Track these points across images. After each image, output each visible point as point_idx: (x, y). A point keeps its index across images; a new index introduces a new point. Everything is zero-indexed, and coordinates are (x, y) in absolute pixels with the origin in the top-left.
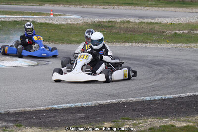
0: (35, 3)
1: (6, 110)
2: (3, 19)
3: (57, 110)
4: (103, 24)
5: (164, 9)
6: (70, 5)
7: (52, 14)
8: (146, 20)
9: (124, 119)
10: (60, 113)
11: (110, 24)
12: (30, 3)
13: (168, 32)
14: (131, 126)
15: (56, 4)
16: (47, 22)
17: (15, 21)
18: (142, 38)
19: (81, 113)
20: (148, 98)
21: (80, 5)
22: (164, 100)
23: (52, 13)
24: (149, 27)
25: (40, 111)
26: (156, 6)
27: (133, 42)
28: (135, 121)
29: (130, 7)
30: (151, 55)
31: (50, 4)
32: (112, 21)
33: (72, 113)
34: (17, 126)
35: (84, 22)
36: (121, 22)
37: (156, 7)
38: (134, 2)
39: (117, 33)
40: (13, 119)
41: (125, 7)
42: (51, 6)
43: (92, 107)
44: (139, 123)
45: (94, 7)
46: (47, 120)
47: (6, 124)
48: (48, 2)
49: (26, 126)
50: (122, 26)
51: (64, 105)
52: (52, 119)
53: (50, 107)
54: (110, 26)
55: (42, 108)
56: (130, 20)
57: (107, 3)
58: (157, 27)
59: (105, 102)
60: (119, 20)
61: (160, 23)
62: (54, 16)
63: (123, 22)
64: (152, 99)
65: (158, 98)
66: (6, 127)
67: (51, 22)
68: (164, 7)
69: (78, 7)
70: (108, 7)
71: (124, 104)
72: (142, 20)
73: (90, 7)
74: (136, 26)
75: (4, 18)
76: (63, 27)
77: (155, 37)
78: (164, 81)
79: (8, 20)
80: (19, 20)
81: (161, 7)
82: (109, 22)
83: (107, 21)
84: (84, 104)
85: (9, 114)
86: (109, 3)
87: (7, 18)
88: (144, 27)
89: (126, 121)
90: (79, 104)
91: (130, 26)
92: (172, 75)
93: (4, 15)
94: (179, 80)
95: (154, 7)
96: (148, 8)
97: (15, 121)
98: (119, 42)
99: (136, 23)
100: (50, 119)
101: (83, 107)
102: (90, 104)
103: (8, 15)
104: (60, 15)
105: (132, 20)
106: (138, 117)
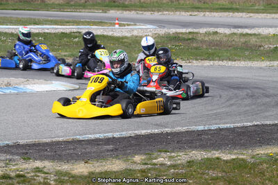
0: (97, 9)
1: (15, 142)
2: (46, 31)
3: (80, 142)
4: (181, 35)
5: (273, 15)
6: (145, 11)
7: (118, 24)
8: (240, 31)
9: (160, 151)
10: (82, 145)
11: (190, 37)
12: (90, 9)
13: (267, 46)
14: (167, 159)
15: (126, 10)
16: (105, 34)
17: (62, 33)
18: (229, 55)
19: (109, 145)
20: (201, 128)
21: (159, 11)
22: (221, 130)
23: (117, 22)
24: (243, 40)
25: (58, 143)
26: (264, 11)
27: (215, 60)
28: (173, 154)
29: (226, 14)
30: (232, 75)
31: (118, 10)
32: (193, 33)
33: (98, 145)
34: (24, 159)
35: (156, 34)
36: (206, 33)
37: (263, 13)
38: (234, 6)
39: (196, 48)
40: (22, 151)
41: (221, 14)
42: (118, 12)
43: (126, 138)
44: (177, 156)
45: (178, 13)
46: (64, 153)
47: (11, 157)
48: (115, 7)
49: (35, 159)
50: (206, 39)
51: (90, 136)
52: (72, 151)
53: (72, 138)
54: (190, 39)
55: (61, 139)
56: (219, 31)
57: (196, 8)
58: (253, 40)
59: (143, 132)
60: (203, 31)
61: (259, 35)
62: (120, 26)
63: (207, 34)
64: (206, 128)
65: (214, 127)
66: (10, 160)
67: (110, 34)
68: (275, 13)
69: (156, 13)
70: (196, 13)
71: (167, 134)
72: (235, 31)
73: (172, 13)
74: (225, 39)
75: (48, 29)
76: (125, 40)
77: (247, 53)
78: (234, 107)
79: (53, 31)
80: (68, 31)
81: (270, 13)
82: (190, 33)
83: (187, 31)
84: (117, 135)
85: (17, 146)
86: (199, 8)
87: (53, 28)
88: (236, 39)
89: (163, 154)
90: (110, 135)
91: (217, 38)
92: (248, 101)
93: (51, 25)
94: (253, 107)
95: (261, 13)
96: (252, 15)
97: (23, 153)
98: (197, 59)
99: (225, 35)
100: (68, 151)
101: (114, 138)
102: (124, 134)
103: (58, 25)
104: (128, 25)
105: (220, 30)
106: (180, 149)
